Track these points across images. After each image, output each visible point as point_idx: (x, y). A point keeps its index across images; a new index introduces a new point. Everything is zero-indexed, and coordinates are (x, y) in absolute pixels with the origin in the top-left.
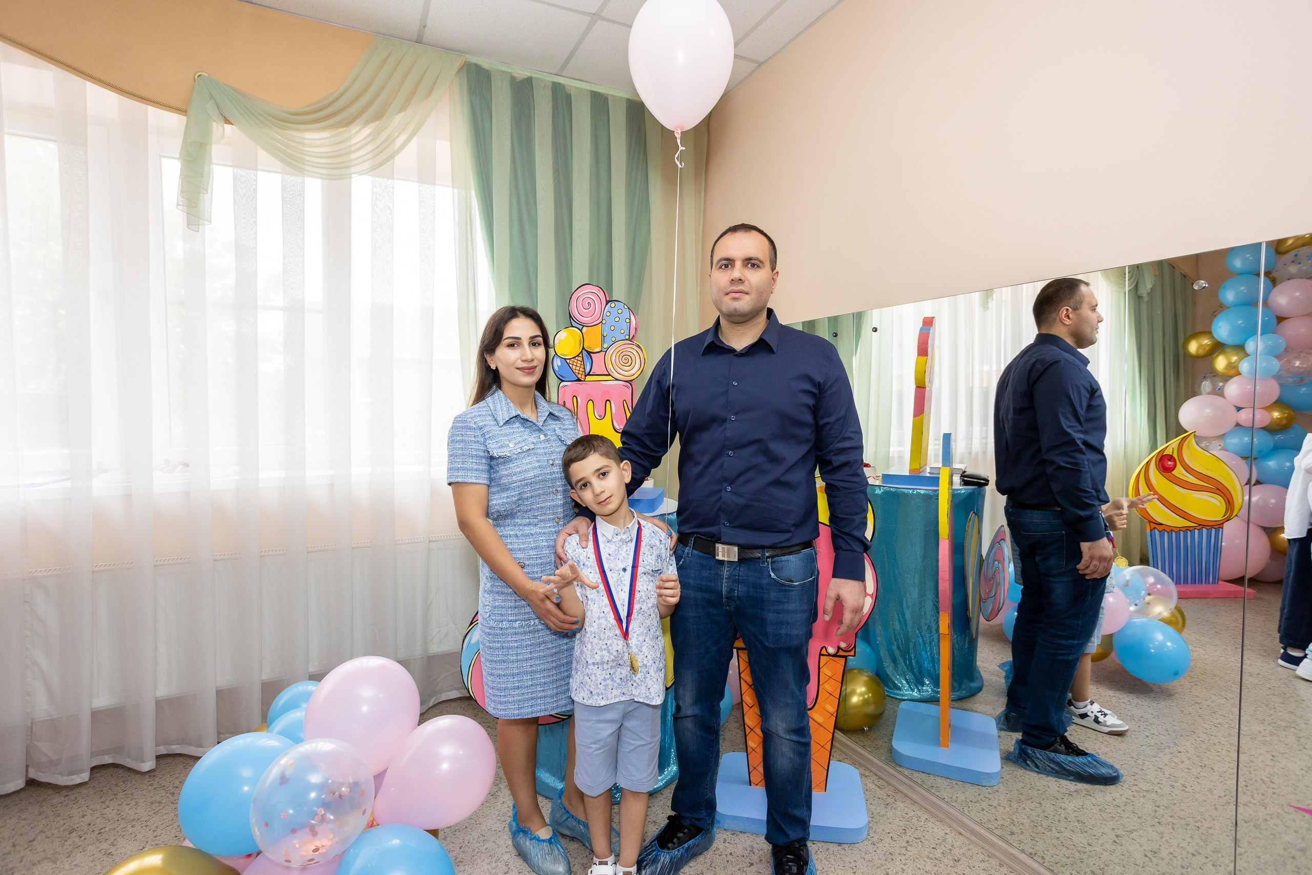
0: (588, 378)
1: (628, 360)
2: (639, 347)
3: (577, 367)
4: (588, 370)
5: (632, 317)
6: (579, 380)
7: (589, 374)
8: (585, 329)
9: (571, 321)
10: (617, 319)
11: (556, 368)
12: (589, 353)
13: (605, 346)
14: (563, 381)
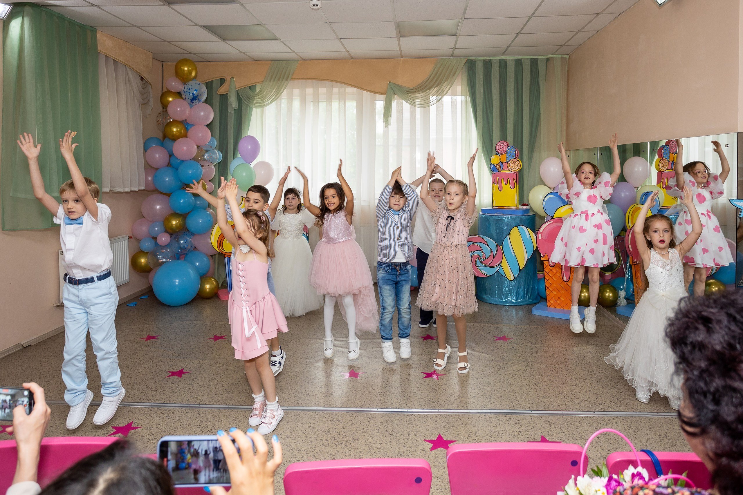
0: (502, 171)
1: (515, 165)
2: (519, 161)
3: (498, 168)
4: (502, 169)
5: (516, 151)
6: (499, 172)
7: (502, 170)
8: (501, 155)
9: (497, 153)
10: (511, 152)
11: (491, 168)
12: (502, 163)
13: (508, 161)
14: (493, 172)
